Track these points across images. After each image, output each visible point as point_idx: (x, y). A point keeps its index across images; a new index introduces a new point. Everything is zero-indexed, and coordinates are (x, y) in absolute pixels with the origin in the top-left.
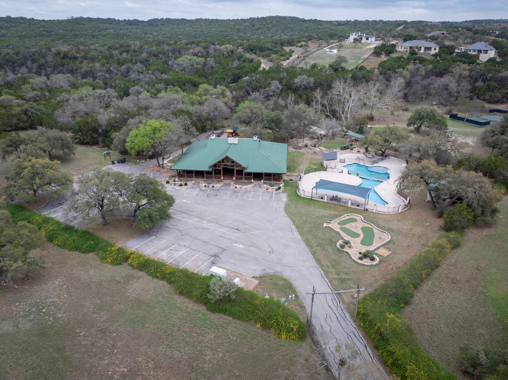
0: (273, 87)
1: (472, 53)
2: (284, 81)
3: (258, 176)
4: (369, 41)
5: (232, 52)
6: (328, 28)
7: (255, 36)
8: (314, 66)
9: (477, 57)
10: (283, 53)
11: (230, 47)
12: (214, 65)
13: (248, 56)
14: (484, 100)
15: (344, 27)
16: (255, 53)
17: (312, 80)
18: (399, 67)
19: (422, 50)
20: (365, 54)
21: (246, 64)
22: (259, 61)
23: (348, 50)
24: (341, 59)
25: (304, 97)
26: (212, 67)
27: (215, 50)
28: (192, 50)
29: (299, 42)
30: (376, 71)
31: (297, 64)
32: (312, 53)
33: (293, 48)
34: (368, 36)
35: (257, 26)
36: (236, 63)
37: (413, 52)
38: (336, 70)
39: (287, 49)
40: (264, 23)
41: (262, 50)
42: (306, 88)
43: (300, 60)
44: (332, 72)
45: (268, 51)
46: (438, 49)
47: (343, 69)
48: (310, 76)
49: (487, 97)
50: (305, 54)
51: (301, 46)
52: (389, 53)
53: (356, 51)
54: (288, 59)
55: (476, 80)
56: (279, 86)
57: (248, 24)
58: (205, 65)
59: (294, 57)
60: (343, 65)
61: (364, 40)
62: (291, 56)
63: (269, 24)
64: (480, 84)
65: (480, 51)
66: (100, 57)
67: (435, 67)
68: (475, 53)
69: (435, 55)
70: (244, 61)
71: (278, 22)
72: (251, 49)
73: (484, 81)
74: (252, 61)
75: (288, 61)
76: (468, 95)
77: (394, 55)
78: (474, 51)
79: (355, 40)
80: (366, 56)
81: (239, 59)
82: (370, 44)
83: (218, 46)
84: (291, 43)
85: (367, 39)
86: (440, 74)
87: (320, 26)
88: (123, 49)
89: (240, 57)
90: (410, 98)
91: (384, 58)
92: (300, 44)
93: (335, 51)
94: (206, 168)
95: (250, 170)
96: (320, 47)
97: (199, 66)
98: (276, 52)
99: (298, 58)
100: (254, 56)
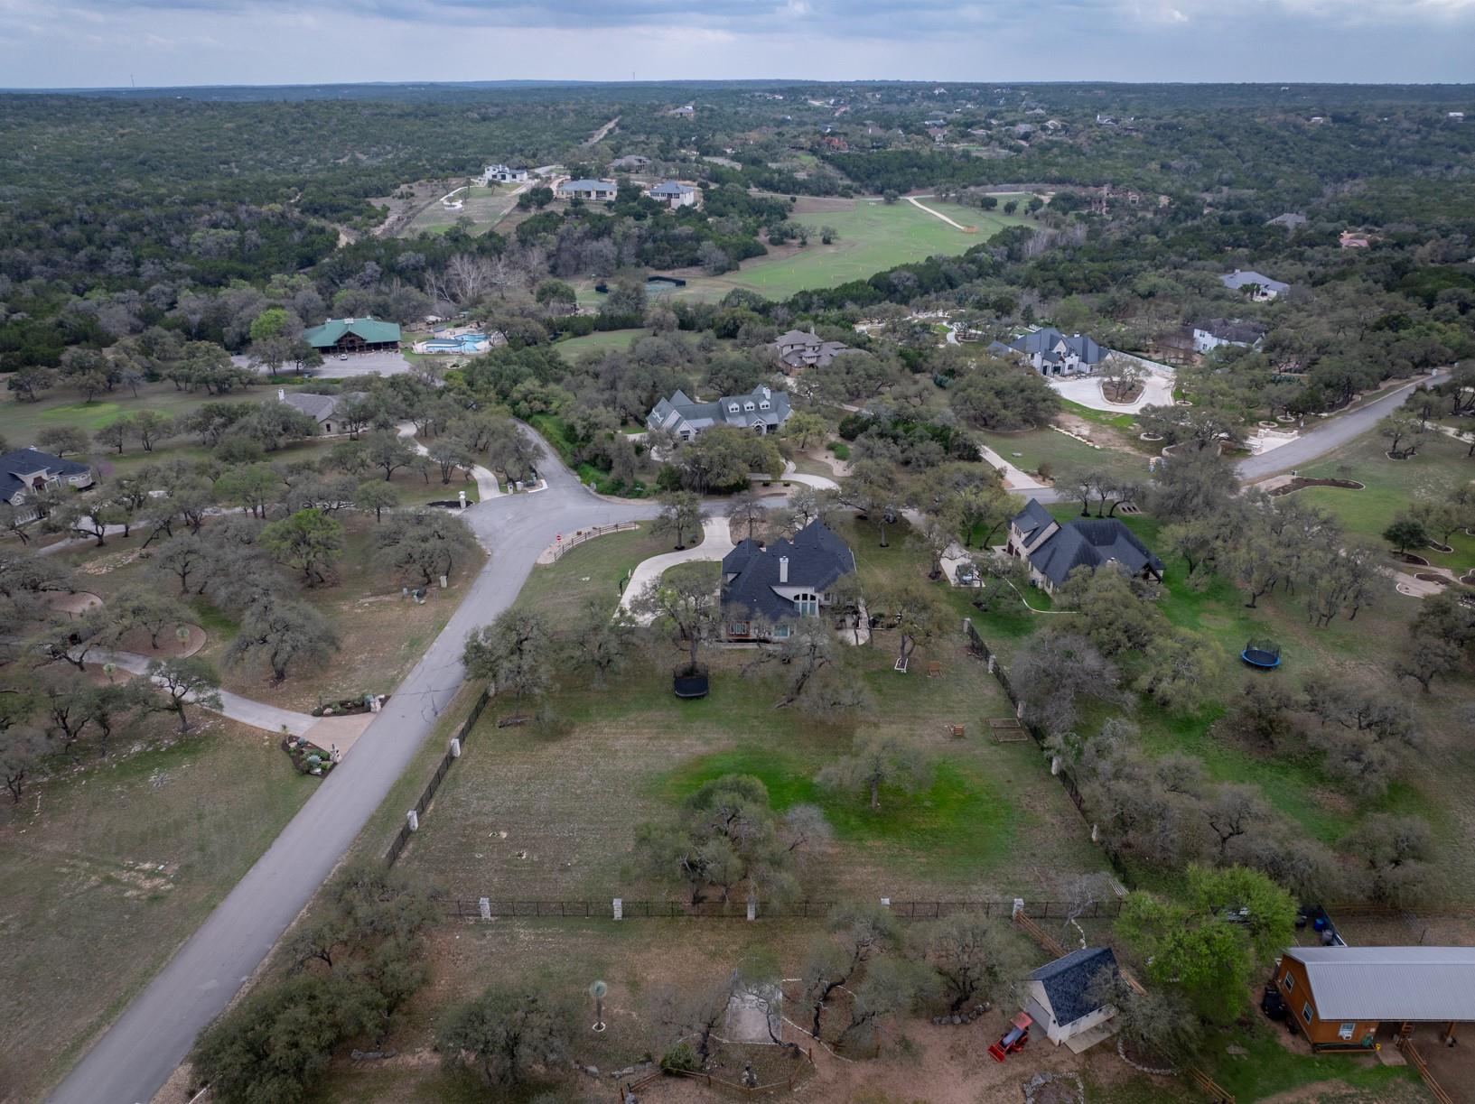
0: (369, 271)
1: (659, 198)
2: (384, 261)
3: (377, 346)
4: (517, 180)
5: (283, 215)
6: (457, 133)
7: (296, 159)
8: (424, 236)
9: (667, 204)
10: (372, 213)
11: (277, 207)
12: (259, 241)
13: (314, 222)
14: (653, 266)
15: (493, 126)
16: (324, 216)
17: (422, 257)
18: (545, 230)
19: (594, 196)
20: (504, 208)
21: (317, 238)
22: (335, 230)
23: (481, 200)
24: (465, 221)
25: (415, 281)
26: (257, 246)
27: (250, 214)
28: (206, 217)
29: (397, 186)
30: (514, 237)
31: (398, 233)
32: (420, 211)
33: (387, 201)
34: (514, 172)
35: (294, 134)
36: (297, 236)
37: (576, 202)
38: (456, 240)
39: (377, 203)
40: (310, 125)
41: (335, 209)
42: (416, 269)
43: (402, 223)
44: (449, 243)
45: (346, 213)
46: (615, 193)
47: (466, 236)
48: (419, 251)
49: (656, 262)
50: (410, 213)
51: (401, 197)
52: (541, 205)
53: (494, 201)
54: (382, 223)
55: (646, 240)
56: (377, 268)
57: (272, 129)
58: (241, 242)
59: (392, 218)
60: (468, 230)
61: (509, 179)
62: (386, 217)
63: (321, 128)
64: (649, 245)
65: (670, 195)
66: (15, 237)
67: (594, 227)
68: (664, 198)
69: (609, 205)
70: (311, 232)
71: (343, 122)
72: (315, 210)
73: (654, 241)
74: (322, 231)
75: (382, 227)
76: (634, 261)
77: (549, 208)
78: (663, 195)
79: (491, 183)
80: (506, 211)
81: (299, 229)
82: (519, 185)
83: (253, 207)
84: (381, 192)
85: (514, 176)
86: (598, 235)
87: (438, 129)
88: (55, 217)
89: (300, 226)
90: (560, 270)
91: (533, 212)
92: (397, 192)
93: (458, 205)
94: (331, 343)
95: (370, 341)
96: (434, 196)
97: (233, 245)
98: (360, 213)
99: (399, 219)
100: (323, 223)
